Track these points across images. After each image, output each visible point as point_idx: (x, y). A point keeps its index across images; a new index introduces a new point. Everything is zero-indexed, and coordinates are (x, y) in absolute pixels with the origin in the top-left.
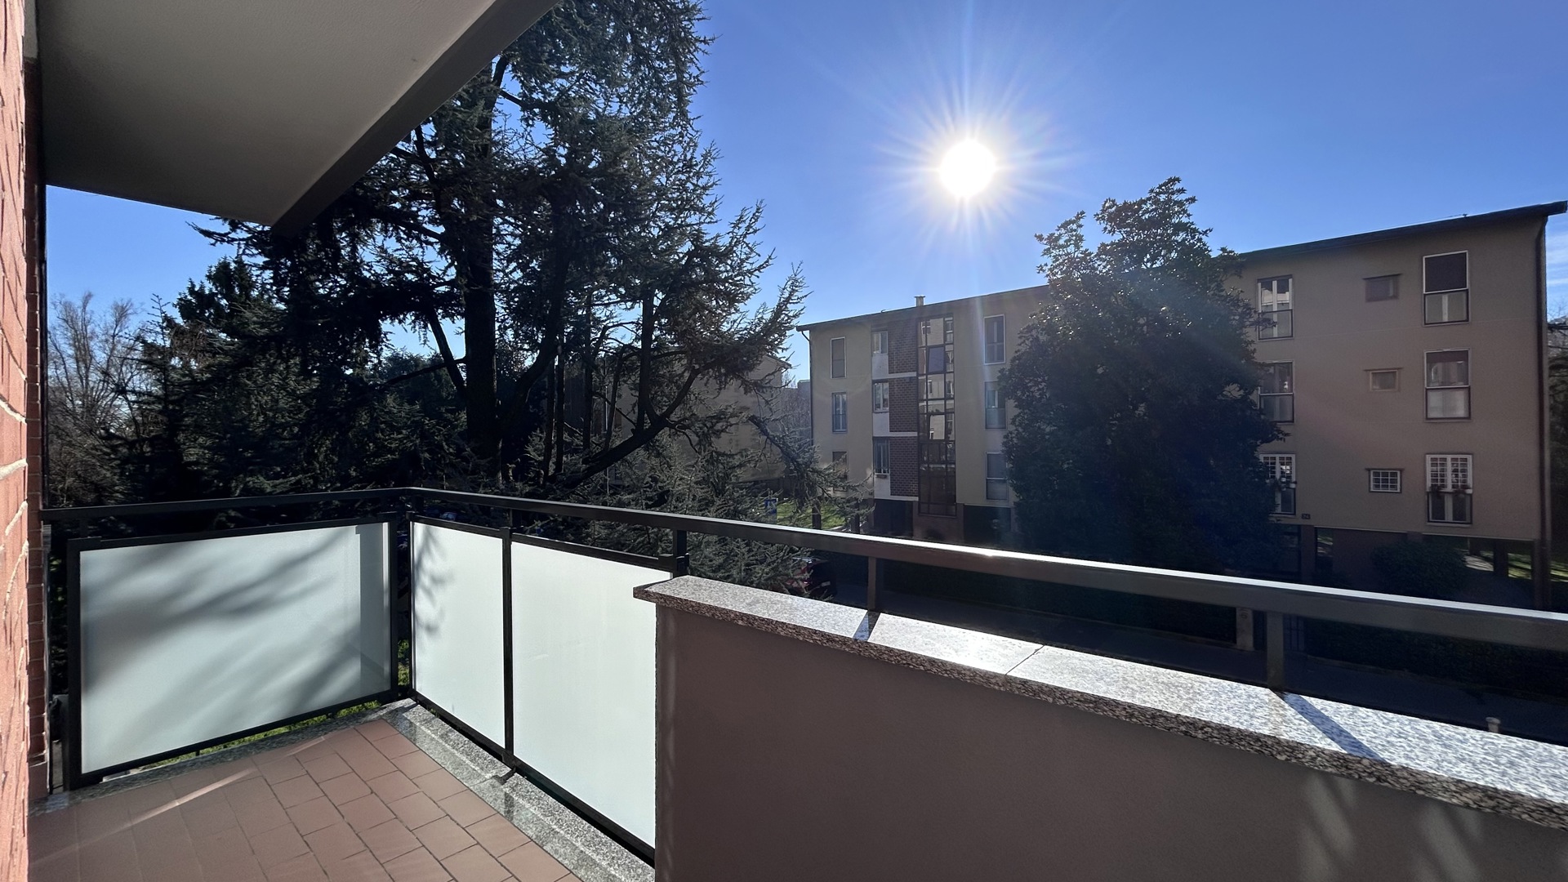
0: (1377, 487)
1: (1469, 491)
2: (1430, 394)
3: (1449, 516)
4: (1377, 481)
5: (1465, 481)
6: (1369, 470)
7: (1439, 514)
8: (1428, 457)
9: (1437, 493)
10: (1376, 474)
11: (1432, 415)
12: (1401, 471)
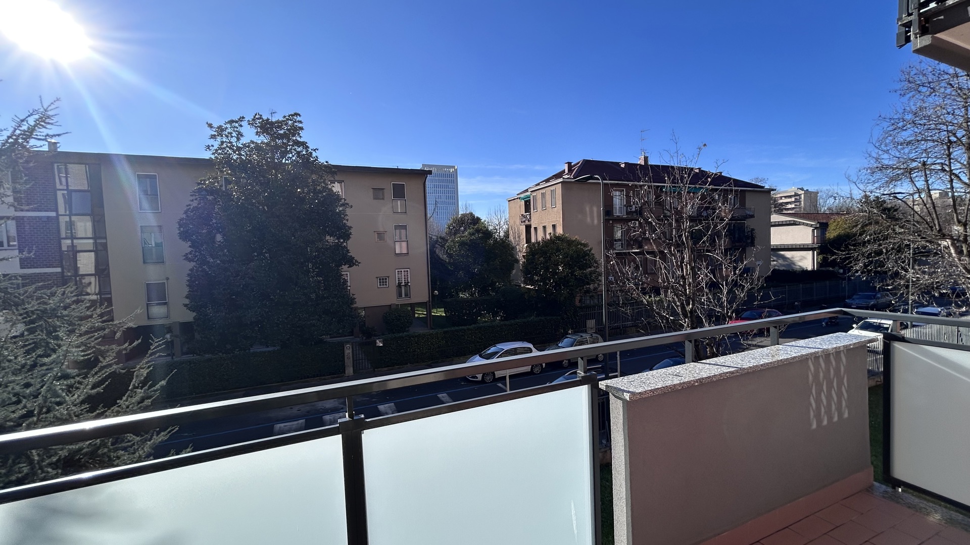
0: (380, 285)
1: (409, 284)
2: (396, 243)
3: (403, 296)
4: (380, 282)
5: (408, 280)
6: (377, 278)
7: (400, 295)
8: (397, 271)
9: (399, 285)
10: (380, 279)
11: (397, 252)
12: (388, 277)
